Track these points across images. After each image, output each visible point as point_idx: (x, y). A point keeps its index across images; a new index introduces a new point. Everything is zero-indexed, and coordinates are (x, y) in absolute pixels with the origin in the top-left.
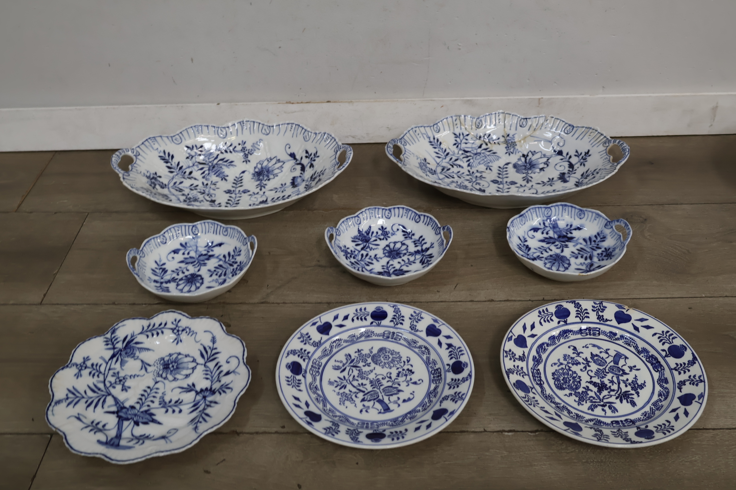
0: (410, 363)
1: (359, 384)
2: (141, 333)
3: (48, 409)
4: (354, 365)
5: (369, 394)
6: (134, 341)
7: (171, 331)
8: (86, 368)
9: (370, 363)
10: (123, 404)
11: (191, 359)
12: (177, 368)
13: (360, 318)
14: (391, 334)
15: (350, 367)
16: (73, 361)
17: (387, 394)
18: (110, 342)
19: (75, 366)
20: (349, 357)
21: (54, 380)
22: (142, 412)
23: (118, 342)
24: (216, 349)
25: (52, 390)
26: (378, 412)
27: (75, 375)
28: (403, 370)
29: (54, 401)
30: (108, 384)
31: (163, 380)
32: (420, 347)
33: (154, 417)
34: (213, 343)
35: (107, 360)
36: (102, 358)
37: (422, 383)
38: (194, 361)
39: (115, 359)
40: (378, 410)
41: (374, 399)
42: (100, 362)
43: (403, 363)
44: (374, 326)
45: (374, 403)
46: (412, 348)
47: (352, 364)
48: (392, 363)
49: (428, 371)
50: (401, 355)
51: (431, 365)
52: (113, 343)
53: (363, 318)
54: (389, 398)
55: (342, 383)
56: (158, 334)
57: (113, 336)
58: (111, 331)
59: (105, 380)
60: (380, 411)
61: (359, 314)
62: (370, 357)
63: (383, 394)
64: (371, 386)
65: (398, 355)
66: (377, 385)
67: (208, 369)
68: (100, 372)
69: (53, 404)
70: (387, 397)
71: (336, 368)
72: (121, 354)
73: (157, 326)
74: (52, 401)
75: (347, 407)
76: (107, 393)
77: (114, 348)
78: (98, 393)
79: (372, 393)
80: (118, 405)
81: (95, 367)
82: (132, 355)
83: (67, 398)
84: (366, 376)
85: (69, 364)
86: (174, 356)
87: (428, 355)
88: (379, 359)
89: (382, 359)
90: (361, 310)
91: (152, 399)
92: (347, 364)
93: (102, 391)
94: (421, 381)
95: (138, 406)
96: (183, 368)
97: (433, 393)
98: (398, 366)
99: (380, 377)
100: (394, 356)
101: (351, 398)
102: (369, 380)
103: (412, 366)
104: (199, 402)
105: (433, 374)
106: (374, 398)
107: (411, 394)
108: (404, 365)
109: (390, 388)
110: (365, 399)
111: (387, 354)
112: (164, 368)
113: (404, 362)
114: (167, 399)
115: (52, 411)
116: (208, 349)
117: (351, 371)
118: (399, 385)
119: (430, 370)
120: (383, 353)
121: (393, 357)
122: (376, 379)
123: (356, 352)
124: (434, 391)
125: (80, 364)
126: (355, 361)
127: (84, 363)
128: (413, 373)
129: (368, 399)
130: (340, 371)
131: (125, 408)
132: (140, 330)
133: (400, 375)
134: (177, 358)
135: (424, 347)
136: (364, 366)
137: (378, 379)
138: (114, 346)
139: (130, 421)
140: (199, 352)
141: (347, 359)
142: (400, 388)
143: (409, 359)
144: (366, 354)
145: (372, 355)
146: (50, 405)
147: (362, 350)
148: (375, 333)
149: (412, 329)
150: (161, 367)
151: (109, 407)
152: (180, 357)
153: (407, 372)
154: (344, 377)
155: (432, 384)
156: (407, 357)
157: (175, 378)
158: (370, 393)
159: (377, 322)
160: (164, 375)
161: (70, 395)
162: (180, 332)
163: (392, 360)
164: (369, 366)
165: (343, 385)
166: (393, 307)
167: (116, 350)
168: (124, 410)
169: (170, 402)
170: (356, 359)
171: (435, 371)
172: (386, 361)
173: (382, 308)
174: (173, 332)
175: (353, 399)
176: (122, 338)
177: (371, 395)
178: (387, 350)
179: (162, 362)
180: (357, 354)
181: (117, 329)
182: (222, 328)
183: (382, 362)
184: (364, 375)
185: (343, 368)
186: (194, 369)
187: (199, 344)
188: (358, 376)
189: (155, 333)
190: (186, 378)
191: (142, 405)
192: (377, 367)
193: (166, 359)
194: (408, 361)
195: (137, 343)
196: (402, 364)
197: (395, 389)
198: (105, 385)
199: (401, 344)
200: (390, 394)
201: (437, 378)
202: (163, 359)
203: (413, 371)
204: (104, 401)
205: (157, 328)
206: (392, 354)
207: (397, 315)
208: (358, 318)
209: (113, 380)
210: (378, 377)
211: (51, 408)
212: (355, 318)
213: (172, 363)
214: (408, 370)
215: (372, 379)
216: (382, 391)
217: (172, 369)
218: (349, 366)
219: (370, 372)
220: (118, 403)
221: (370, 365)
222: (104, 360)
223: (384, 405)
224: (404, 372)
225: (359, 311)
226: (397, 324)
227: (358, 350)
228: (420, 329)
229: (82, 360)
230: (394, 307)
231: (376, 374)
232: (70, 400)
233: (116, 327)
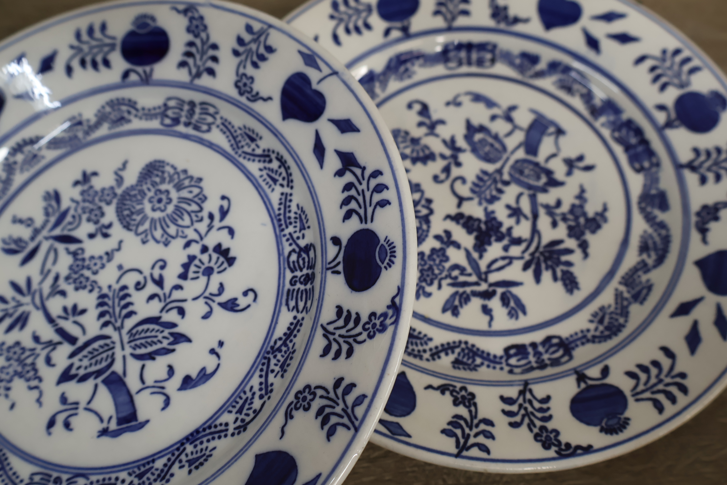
0: (227, 221)
1: (65, 309)
4: (66, 233)
5: (85, 352)
9: (110, 226)
13: (88, 59)
14: (186, 107)
15: (51, 242)
17: (139, 351)
20: (54, 203)
26: (100, 427)
28: (205, 249)
32: (266, 156)
37: (253, 305)
40: (102, 420)
41: (98, 373)
43: (207, 221)
44: (134, 85)
45: (96, 386)
46: (241, 160)
47: (57, 232)
48: (174, 222)
49: (280, 253)
50: (206, 192)
51: (291, 229)
53: (99, 59)
54: (143, 367)
55: (19, 304)
60: (105, 425)
61: (85, 48)
62: (115, 201)
63: (128, 350)
64: (102, 315)
65: (196, 191)
66: (117, 310)
70: (138, 364)
71: (13, 246)
75: (12, 406)
79: (96, 345)
84: (93, 278)
87: (287, 190)
88: (139, 207)
89: (147, 207)
90: (91, 31)
92: (45, 233)
94: (251, 295)
97: (279, 350)
98: (191, 234)
99: (130, 280)
100: (185, 194)
101: (33, 364)
102: (95, 294)
103: (231, 232)
105: (292, 271)
106: (98, 367)
107: (213, 351)
108: (210, 227)
109: (151, 326)
110: (73, 371)
111: (163, 187)
113: (211, 216)
117: (52, 256)
118: (182, 312)
119: (287, 249)
120: (154, 184)
121: (182, 200)
122: (117, 287)
123: (77, 183)
124: (285, 344)
126: (69, 219)
128: (231, 261)
129: (82, 372)
130: (19, 257)
133: (193, 268)
135: (277, 159)
136: (91, 236)
137: (124, 287)
141: (47, 214)
142: (183, 327)
143: (225, 203)
144: (103, 190)
145: (119, 191)
147: (95, 174)
148: (139, 106)
149: (241, 94)
153: (215, 256)
154: (29, 282)
155: (284, 309)
156: (223, 198)
158: (90, 348)
159: (140, 69)
163: (177, 208)
164: (106, 236)
165: (21, 310)
166: (185, 12)
170: (72, 212)
171: (299, 256)
172: (158, 215)
173: (153, 19)
175: (36, 370)
177: (93, 355)
178: (168, 169)
180: (76, 193)
183: (145, 218)
184: (87, 273)
185: (32, 246)
188: (67, 278)
192: (130, 239)
194: (224, 213)
196: (202, 227)
197: (166, 332)
199: (211, 146)
200: (150, 349)
201: (302, 287)
203: (232, 254)
206: (179, 187)
207: (198, 42)
208: (83, 63)
210: (123, 282)
212: (75, 64)
214: (218, 248)
215: (105, 290)
216: (126, 339)
218: (47, 238)
219: (105, 258)
221: (110, 231)
223: (124, 398)
224: (205, 258)
225: (85, 37)
226: (198, 75)
227: (85, 175)
228: (264, 93)
230: (190, 14)
231: (120, 267)
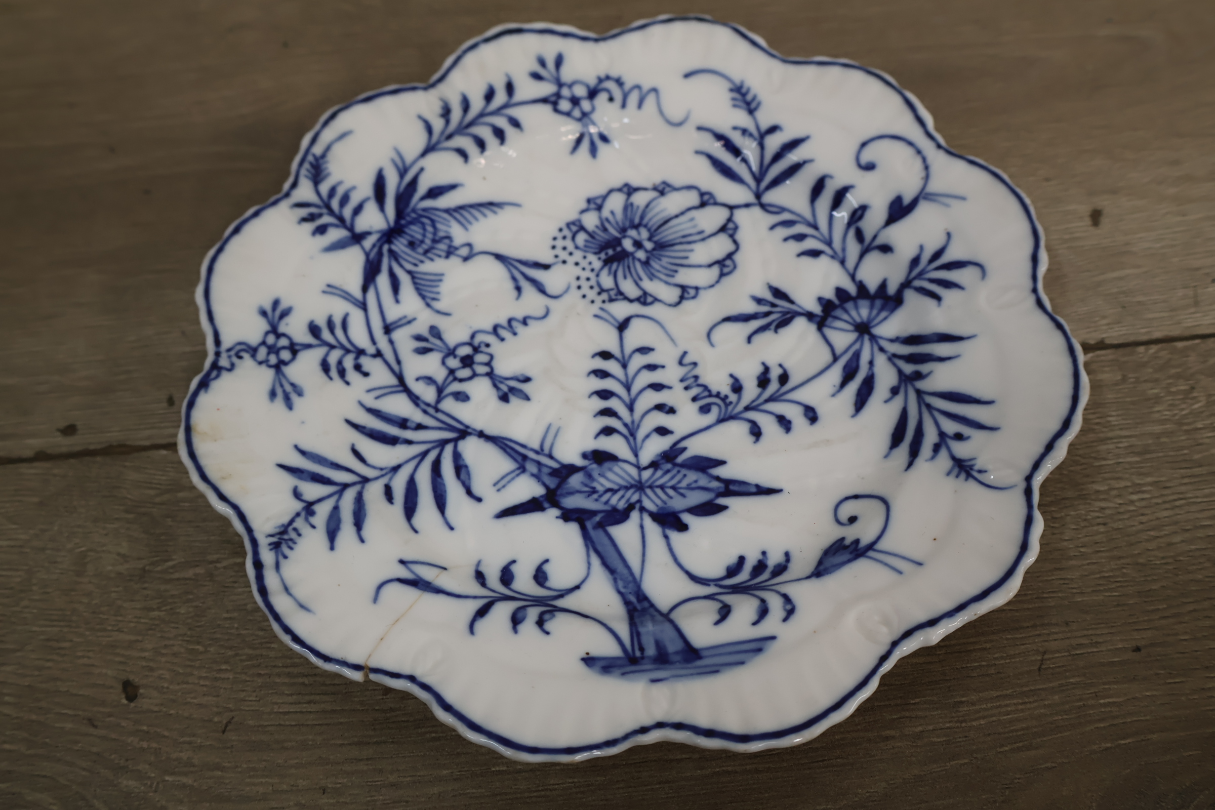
2: (429, 149)
3: (263, 591)
6: (422, 188)
7: (547, 109)
8: (294, 349)
10: (551, 456)
11: (693, 198)
12: (661, 246)
16: (228, 340)
18: (326, 219)
19: (246, 356)
21: (202, 447)
22: (654, 465)
23: (358, 210)
24: (773, 129)
25: (222, 497)
27: (273, 394)
29: (264, 543)
30: (428, 394)
31: (636, 308)
33: (722, 472)
34: (751, 112)
35: (357, 293)
36: (332, 290)
38: (706, 200)
39: (383, 280)
42: (338, 308)
52: (341, 219)
56: (500, 134)
57: (324, 188)
58: (303, 172)
59: (400, 378)
67: (786, 216)
68: (361, 352)
69: (267, 557)
72: (393, 255)
73: (477, 104)
74: (254, 542)
76: (451, 428)
77: (357, 238)
78: (409, 442)
80: (532, 468)
81: (326, 335)
82: (442, 246)
83: (309, 509)
85: (218, 354)
86: (616, 203)
91: (652, 398)
93: (420, 427)
95: (616, 445)
96: (687, 240)
104: (857, 356)
112: (607, 262)
114: (719, 383)
115: (286, 589)
116: (737, 139)
125: (263, 343)
127: (274, 330)
131: (571, 469)
132: (419, 140)
134: (628, 207)
138: (351, 229)
139: (635, 515)
140: (705, 163)
146: (258, 565)
150: (597, 264)
151: (500, 484)
152: (640, 199)
157: (684, 288)
160: (629, 287)
161: (312, 491)
162: (586, 105)
167: (368, 243)
168: (575, 481)
169: (737, 388)
174: (556, 110)
176: (364, 189)
179: (581, 238)
181: (323, 156)
182: (754, 44)
186: (728, 229)
187: (689, 130)
189: (484, 132)
190: (722, 275)
191: (633, 434)
193: (591, 221)
195: (435, 192)
198: (415, 399)
202: (577, 227)
204: (460, 468)
205: (482, 115)
209: (432, 365)
211: (271, 580)
213: (623, 230)
217: (641, 255)
220: (525, 458)
222: (346, 296)
229: (263, 326)
232: (323, 511)
233: (317, 150)
